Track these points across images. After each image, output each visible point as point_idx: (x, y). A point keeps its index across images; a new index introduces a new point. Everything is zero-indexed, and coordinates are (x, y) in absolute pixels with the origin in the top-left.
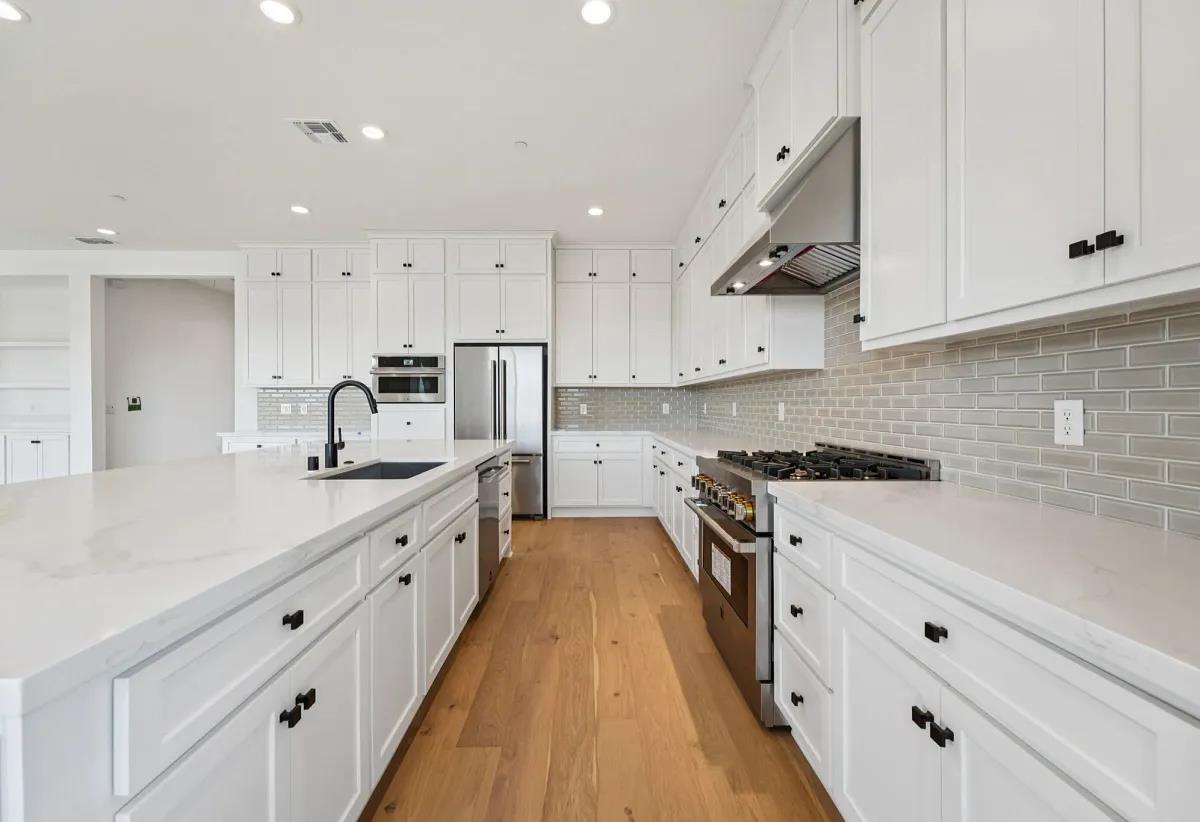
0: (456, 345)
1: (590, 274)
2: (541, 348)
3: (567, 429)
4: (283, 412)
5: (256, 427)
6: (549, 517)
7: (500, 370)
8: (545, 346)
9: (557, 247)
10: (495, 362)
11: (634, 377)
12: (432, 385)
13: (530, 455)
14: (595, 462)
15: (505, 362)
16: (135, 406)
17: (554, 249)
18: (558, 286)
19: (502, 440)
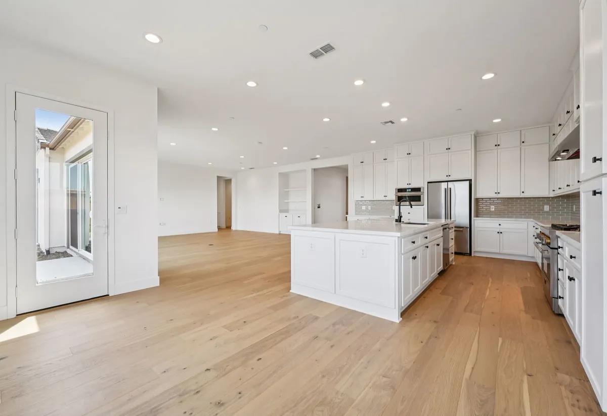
0: (428, 183)
1: (496, 145)
2: (468, 182)
3: (482, 217)
4: (363, 209)
5: (354, 214)
6: (473, 255)
7: (448, 192)
8: (470, 181)
9: (477, 136)
10: (446, 189)
11: (523, 192)
12: (418, 199)
13: (463, 227)
14: (498, 233)
15: (450, 188)
16: (319, 207)
17: (475, 137)
18: (478, 153)
19: (449, 220)
